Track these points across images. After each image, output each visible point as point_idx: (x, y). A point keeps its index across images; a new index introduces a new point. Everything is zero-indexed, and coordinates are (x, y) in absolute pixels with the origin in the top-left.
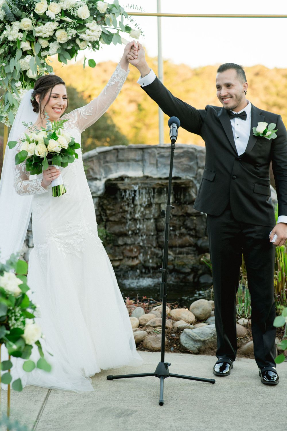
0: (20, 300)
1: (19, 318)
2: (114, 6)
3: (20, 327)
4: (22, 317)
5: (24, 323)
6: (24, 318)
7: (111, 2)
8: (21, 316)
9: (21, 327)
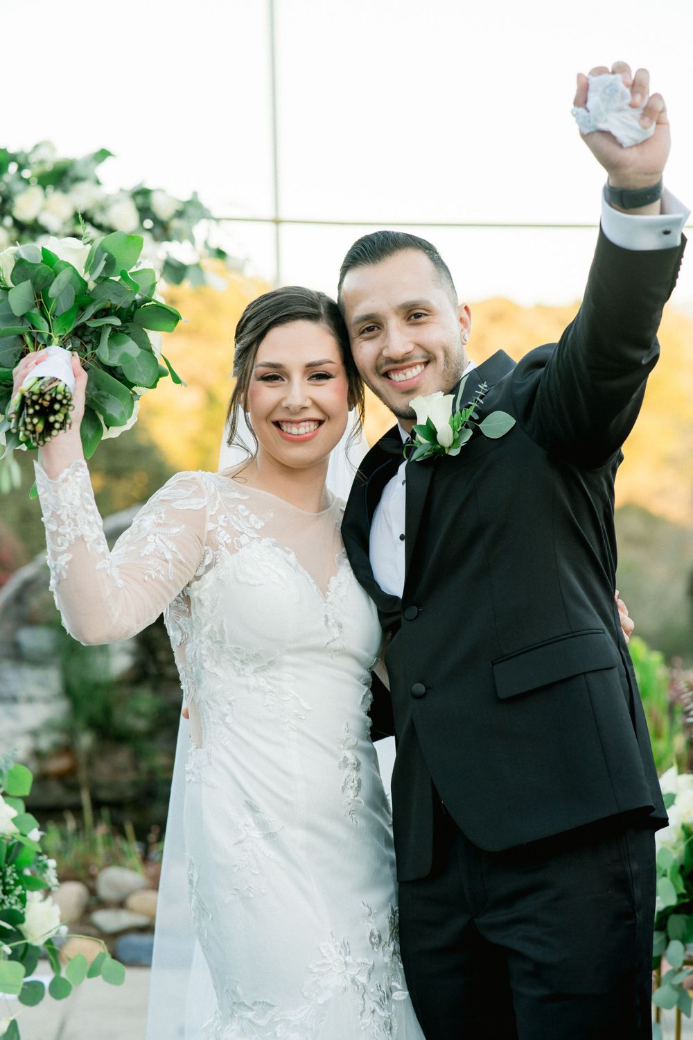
0: (14, 850)
1: (13, 887)
2: (189, 203)
3: (14, 907)
4: (20, 887)
5: (23, 899)
6: (24, 889)
7: (186, 197)
8: (17, 883)
9: (17, 907)
